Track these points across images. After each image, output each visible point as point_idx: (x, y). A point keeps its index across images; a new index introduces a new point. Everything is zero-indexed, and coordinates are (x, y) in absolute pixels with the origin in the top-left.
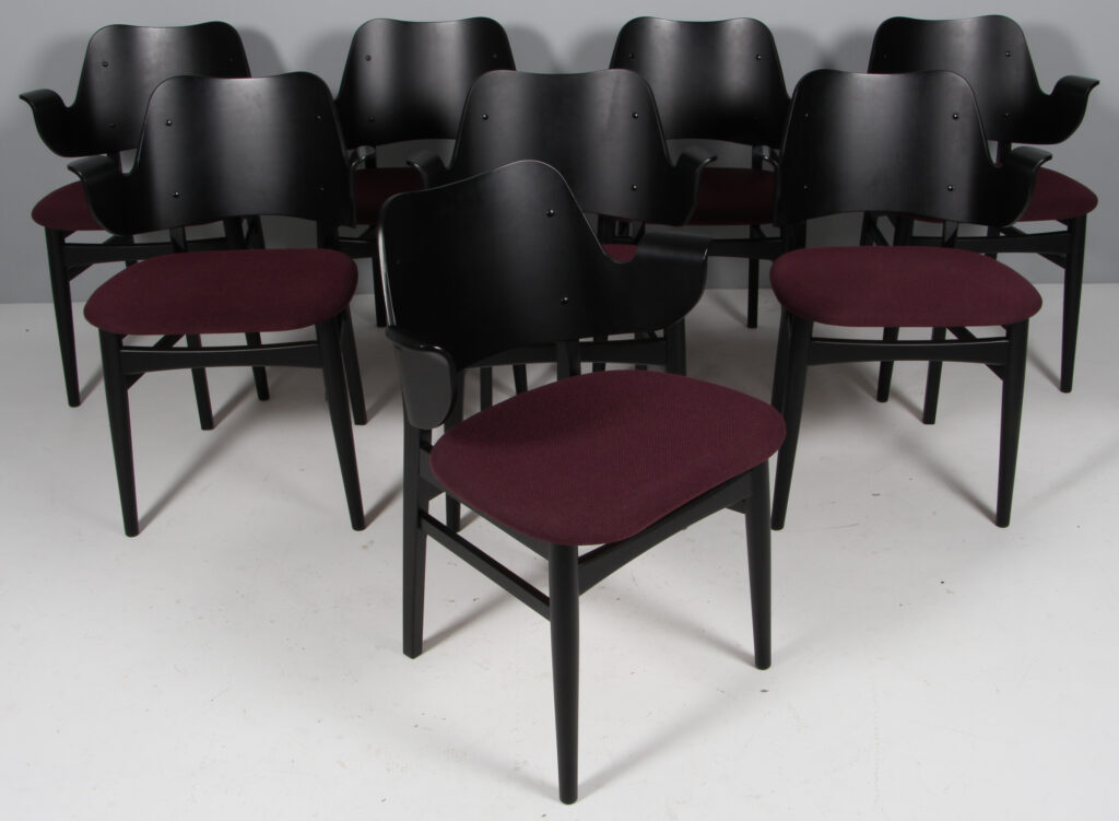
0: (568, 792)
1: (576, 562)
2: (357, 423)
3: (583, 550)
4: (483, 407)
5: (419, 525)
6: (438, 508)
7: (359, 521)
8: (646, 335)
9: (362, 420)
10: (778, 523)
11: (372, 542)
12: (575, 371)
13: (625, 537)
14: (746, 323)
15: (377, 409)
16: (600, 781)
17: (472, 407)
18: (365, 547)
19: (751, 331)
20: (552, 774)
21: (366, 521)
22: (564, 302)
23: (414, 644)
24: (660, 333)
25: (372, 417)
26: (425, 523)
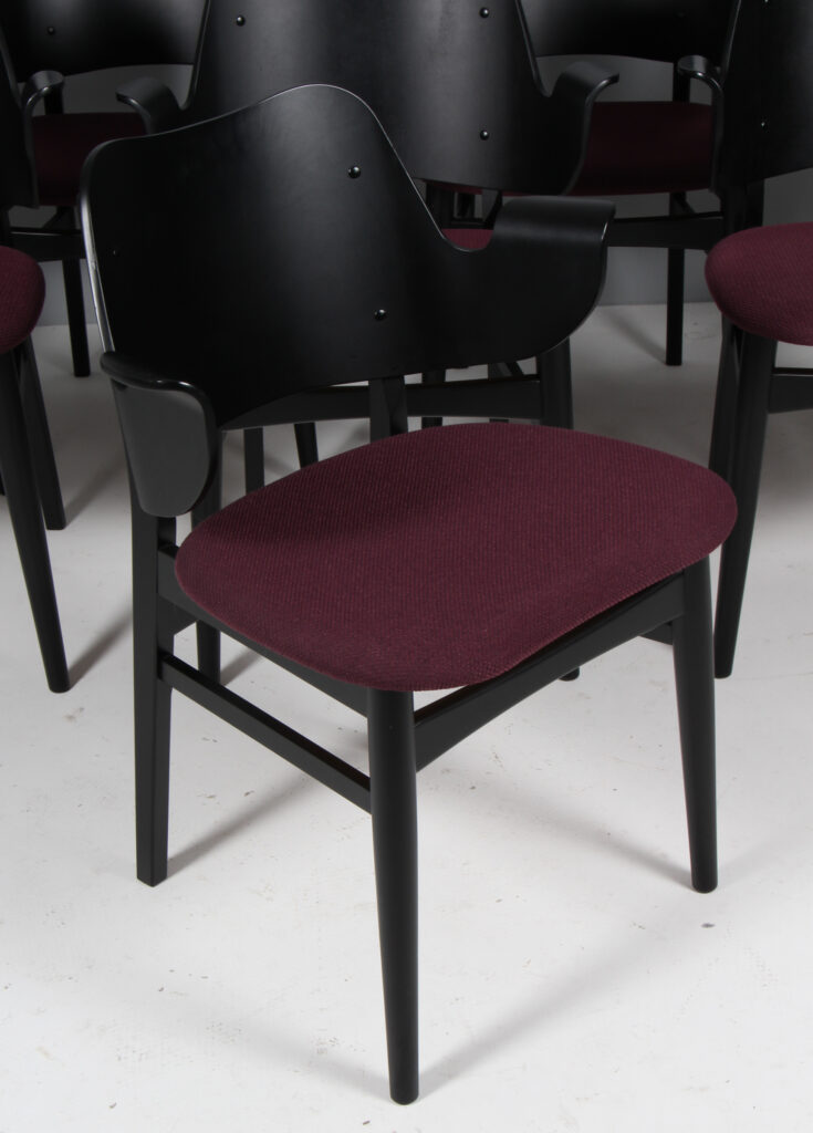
0: (404, 1086)
1: (411, 719)
2: (51, 527)
3: (422, 699)
4: (249, 488)
5: (160, 674)
6: (186, 645)
7: (60, 677)
8: (505, 372)
9: (59, 523)
10: (724, 669)
11: (82, 709)
12: (398, 428)
13: (488, 677)
14: (664, 358)
15: (82, 503)
16: (454, 1067)
17: (233, 490)
18: (71, 718)
19: (674, 370)
20: (377, 1058)
21: (70, 677)
22: (380, 317)
23: (153, 864)
24: (528, 366)
25: (74, 516)
26: (168, 670)
